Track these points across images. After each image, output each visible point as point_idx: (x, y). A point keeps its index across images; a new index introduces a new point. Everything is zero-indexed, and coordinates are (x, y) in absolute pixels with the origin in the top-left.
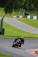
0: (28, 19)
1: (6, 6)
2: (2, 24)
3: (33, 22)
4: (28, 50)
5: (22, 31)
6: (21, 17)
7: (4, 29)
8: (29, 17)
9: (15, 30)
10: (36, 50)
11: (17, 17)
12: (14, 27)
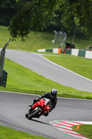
0: (73, 56)
1: (14, 18)
3: (85, 66)
4: (55, 121)
5: (54, 85)
6: (57, 52)
7: (6, 74)
8: (75, 52)
9: (39, 81)
10: (76, 124)
11: (46, 51)
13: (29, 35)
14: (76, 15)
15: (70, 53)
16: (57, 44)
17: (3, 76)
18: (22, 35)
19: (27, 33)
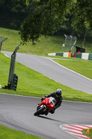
1: (25, 22)
2: (14, 64)
6: (67, 56)
7: (17, 77)
9: (49, 85)
11: (57, 54)
12: (46, 77)
13: (39, 39)
14: (86, 19)
15: (80, 56)
16: (67, 48)
17: (14, 80)
18: (33, 38)
19: (38, 37)
